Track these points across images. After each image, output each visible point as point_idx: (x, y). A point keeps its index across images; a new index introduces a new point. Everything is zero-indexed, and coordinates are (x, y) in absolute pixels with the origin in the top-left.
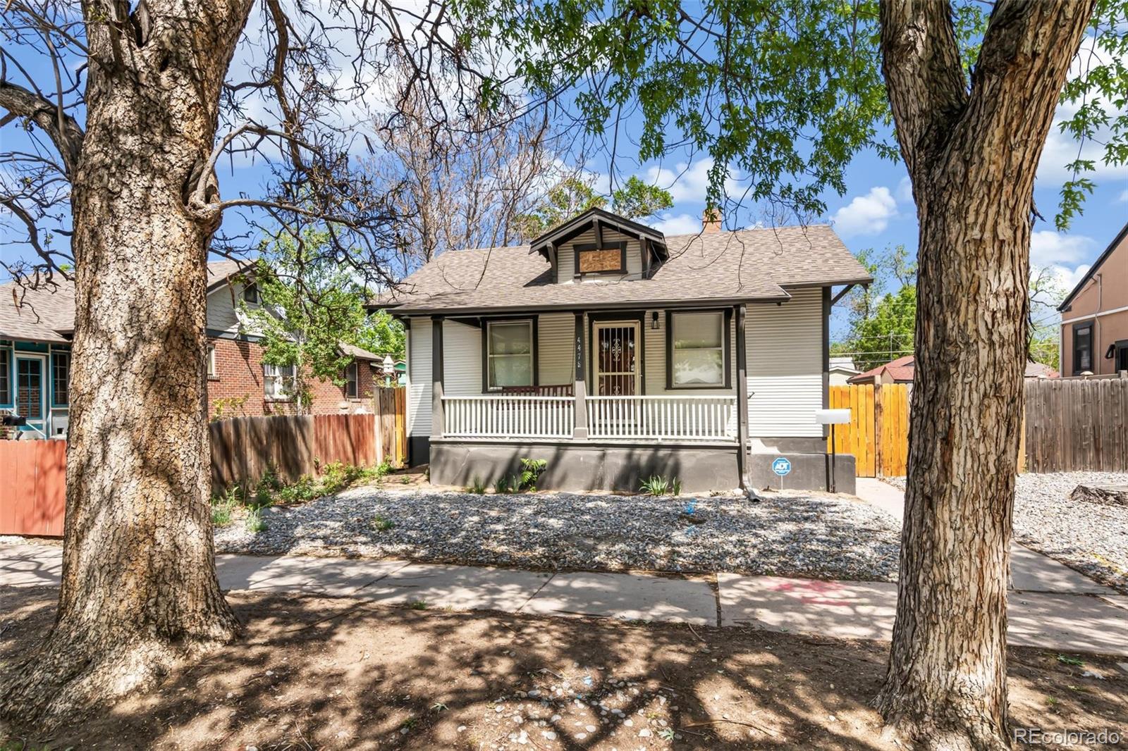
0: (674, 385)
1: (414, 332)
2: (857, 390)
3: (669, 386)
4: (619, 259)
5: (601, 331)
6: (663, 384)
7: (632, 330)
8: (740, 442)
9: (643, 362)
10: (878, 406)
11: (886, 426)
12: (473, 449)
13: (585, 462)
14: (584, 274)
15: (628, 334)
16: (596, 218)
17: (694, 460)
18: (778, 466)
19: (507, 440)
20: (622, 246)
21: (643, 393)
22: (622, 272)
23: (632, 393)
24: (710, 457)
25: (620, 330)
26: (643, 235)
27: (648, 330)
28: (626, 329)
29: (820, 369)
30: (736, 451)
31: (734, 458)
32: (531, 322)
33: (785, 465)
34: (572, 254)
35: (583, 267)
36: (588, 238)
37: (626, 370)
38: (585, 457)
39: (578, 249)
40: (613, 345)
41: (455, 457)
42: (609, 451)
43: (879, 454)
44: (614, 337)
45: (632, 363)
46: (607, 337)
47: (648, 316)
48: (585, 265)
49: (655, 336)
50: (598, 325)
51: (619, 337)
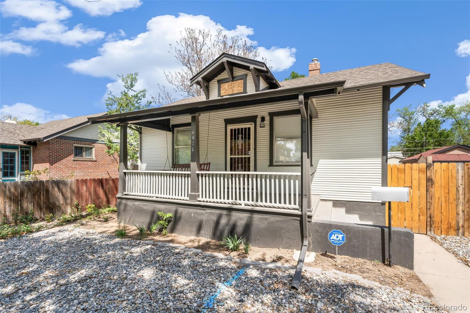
0: (274, 164)
1: (143, 135)
2: (411, 169)
3: (271, 164)
4: (243, 86)
5: (231, 130)
6: (268, 163)
7: (249, 129)
8: (302, 211)
9: (255, 149)
10: (429, 180)
11: (437, 195)
12: (137, 203)
13: (194, 218)
16: (225, 59)
17: (266, 222)
18: (334, 237)
19: (154, 199)
20: (245, 78)
22: (244, 93)
24: (278, 221)
25: (242, 129)
26: (252, 67)
27: (259, 129)
28: (245, 129)
29: (380, 152)
30: (299, 219)
31: (298, 224)
33: (340, 237)
34: (216, 85)
35: (222, 93)
36: (225, 75)
37: (245, 154)
38: (195, 214)
39: (220, 82)
40: (238, 139)
41: (128, 208)
42: (209, 211)
43: (430, 217)
44: (238, 134)
45: (249, 149)
46: (235, 134)
47: (259, 120)
48: (224, 91)
49: (263, 133)
50: (230, 127)
51: (242, 134)
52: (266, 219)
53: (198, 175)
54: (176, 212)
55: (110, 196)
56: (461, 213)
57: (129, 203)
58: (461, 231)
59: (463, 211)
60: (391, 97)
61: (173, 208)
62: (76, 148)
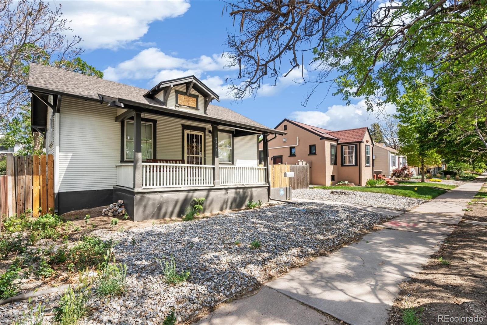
4: (195, 103)
5: (188, 134)
7: (201, 136)
9: (205, 151)
12: (165, 195)
13: (220, 197)
14: (181, 105)
15: (199, 138)
16: (194, 81)
20: (197, 97)
21: (205, 164)
22: (197, 109)
24: (261, 191)
25: (196, 135)
26: (213, 96)
27: (207, 138)
28: (198, 136)
30: (267, 188)
32: (152, 124)
35: (180, 102)
36: (182, 88)
37: (199, 154)
38: (220, 195)
39: (177, 92)
40: (193, 142)
42: (230, 191)
44: (193, 139)
45: (201, 151)
46: (190, 138)
47: (207, 131)
48: (181, 101)
49: (209, 140)
50: (187, 132)
51: (196, 139)
53: (220, 168)
61: (203, 193)
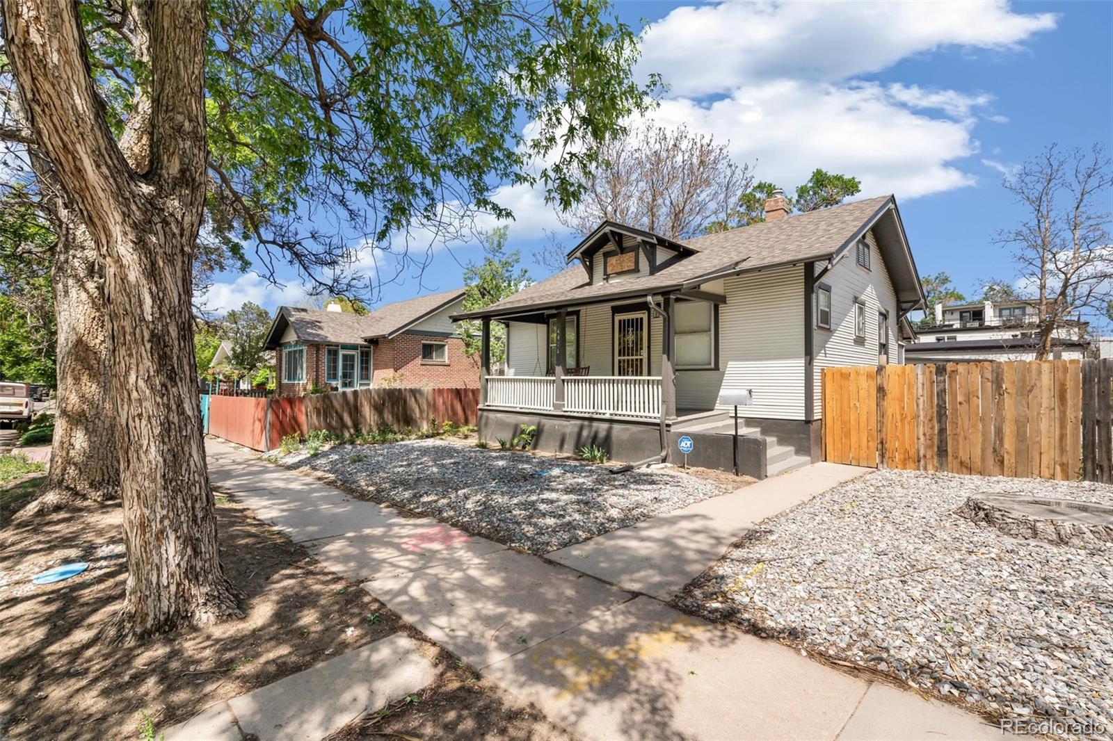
1: (512, 329)
4: (633, 260)
5: (620, 321)
7: (642, 319)
10: (881, 390)
11: (890, 412)
12: (499, 415)
14: (610, 276)
15: (637, 324)
16: (608, 229)
18: (683, 444)
19: (518, 410)
21: (649, 374)
22: (636, 270)
23: (641, 375)
25: (633, 320)
26: (639, 239)
27: (653, 320)
28: (637, 320)
31: (656, 434)
32: (575, 317)
33: (689, 443)
34: (602, 260)
35: (609, 270)
36: (611, 246)
37: (637, 354)
38: (559, 425)
39: (607, 255)
40: (628, 333)
41: (490, 421)
42: (573, 422)
43: (882, 443)
44: (628, 327)
45: (642, 348)
46: (624, 326)
48: (611, 268)
50: (618, 317)
51: (633, 327)
52: (627, 429)
53: (563, 381)
54: (539, 425)
55: (469, 413)
56: (922, 438)
57: (491, 415)
58: (922, 462)
59: (924, 434)
60: (816, 274)
61: (536, 419)
62: (424, 345)
